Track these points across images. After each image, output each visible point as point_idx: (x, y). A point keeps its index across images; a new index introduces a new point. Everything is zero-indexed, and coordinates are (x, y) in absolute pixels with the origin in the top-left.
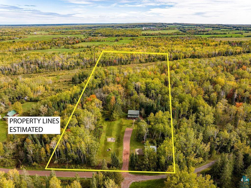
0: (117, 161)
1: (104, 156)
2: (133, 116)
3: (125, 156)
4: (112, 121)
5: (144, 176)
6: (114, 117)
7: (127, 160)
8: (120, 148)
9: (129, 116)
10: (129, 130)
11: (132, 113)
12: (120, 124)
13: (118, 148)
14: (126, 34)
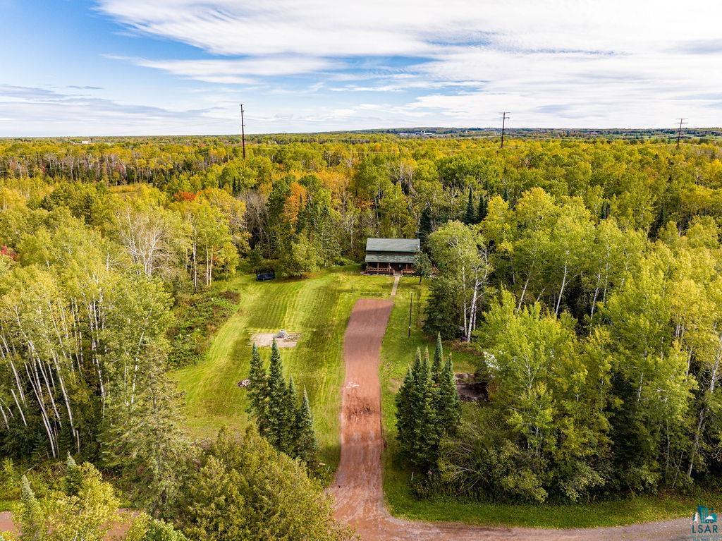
0: (299, 419)
1: (217, 413)
2: (389, 259)
3: (355, 418)
4: (292, 278)
5: (516, 529)
6: (300, 259)
7: (364, 438)
8: (322, 374)
9: (369, 258)
10: (373, 307)
11: (387, 245)
12: (327, 288)
13: (312, 371)
14: (351, 138)
